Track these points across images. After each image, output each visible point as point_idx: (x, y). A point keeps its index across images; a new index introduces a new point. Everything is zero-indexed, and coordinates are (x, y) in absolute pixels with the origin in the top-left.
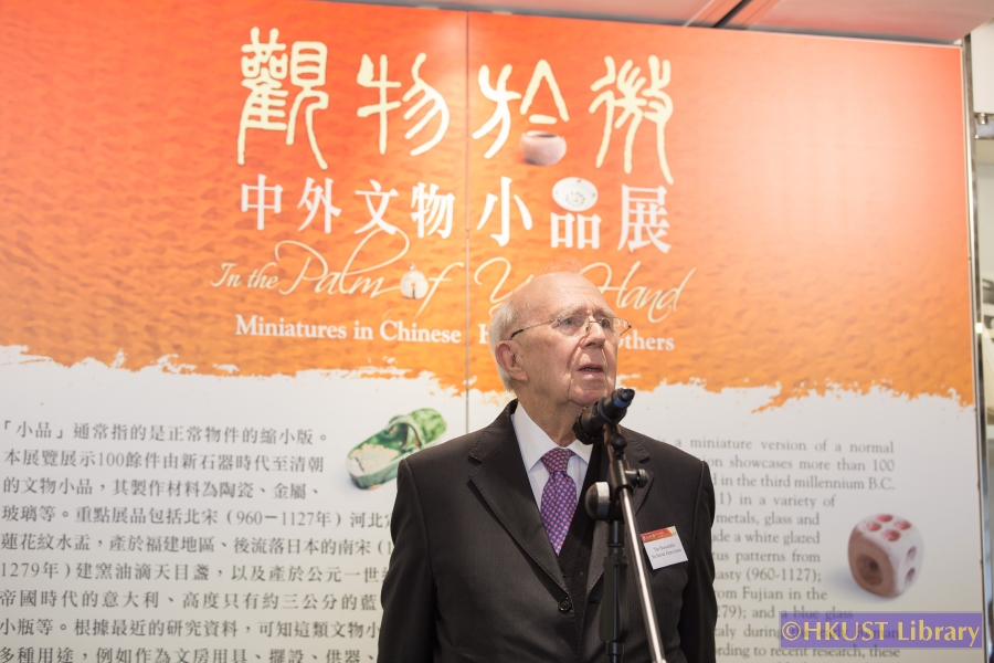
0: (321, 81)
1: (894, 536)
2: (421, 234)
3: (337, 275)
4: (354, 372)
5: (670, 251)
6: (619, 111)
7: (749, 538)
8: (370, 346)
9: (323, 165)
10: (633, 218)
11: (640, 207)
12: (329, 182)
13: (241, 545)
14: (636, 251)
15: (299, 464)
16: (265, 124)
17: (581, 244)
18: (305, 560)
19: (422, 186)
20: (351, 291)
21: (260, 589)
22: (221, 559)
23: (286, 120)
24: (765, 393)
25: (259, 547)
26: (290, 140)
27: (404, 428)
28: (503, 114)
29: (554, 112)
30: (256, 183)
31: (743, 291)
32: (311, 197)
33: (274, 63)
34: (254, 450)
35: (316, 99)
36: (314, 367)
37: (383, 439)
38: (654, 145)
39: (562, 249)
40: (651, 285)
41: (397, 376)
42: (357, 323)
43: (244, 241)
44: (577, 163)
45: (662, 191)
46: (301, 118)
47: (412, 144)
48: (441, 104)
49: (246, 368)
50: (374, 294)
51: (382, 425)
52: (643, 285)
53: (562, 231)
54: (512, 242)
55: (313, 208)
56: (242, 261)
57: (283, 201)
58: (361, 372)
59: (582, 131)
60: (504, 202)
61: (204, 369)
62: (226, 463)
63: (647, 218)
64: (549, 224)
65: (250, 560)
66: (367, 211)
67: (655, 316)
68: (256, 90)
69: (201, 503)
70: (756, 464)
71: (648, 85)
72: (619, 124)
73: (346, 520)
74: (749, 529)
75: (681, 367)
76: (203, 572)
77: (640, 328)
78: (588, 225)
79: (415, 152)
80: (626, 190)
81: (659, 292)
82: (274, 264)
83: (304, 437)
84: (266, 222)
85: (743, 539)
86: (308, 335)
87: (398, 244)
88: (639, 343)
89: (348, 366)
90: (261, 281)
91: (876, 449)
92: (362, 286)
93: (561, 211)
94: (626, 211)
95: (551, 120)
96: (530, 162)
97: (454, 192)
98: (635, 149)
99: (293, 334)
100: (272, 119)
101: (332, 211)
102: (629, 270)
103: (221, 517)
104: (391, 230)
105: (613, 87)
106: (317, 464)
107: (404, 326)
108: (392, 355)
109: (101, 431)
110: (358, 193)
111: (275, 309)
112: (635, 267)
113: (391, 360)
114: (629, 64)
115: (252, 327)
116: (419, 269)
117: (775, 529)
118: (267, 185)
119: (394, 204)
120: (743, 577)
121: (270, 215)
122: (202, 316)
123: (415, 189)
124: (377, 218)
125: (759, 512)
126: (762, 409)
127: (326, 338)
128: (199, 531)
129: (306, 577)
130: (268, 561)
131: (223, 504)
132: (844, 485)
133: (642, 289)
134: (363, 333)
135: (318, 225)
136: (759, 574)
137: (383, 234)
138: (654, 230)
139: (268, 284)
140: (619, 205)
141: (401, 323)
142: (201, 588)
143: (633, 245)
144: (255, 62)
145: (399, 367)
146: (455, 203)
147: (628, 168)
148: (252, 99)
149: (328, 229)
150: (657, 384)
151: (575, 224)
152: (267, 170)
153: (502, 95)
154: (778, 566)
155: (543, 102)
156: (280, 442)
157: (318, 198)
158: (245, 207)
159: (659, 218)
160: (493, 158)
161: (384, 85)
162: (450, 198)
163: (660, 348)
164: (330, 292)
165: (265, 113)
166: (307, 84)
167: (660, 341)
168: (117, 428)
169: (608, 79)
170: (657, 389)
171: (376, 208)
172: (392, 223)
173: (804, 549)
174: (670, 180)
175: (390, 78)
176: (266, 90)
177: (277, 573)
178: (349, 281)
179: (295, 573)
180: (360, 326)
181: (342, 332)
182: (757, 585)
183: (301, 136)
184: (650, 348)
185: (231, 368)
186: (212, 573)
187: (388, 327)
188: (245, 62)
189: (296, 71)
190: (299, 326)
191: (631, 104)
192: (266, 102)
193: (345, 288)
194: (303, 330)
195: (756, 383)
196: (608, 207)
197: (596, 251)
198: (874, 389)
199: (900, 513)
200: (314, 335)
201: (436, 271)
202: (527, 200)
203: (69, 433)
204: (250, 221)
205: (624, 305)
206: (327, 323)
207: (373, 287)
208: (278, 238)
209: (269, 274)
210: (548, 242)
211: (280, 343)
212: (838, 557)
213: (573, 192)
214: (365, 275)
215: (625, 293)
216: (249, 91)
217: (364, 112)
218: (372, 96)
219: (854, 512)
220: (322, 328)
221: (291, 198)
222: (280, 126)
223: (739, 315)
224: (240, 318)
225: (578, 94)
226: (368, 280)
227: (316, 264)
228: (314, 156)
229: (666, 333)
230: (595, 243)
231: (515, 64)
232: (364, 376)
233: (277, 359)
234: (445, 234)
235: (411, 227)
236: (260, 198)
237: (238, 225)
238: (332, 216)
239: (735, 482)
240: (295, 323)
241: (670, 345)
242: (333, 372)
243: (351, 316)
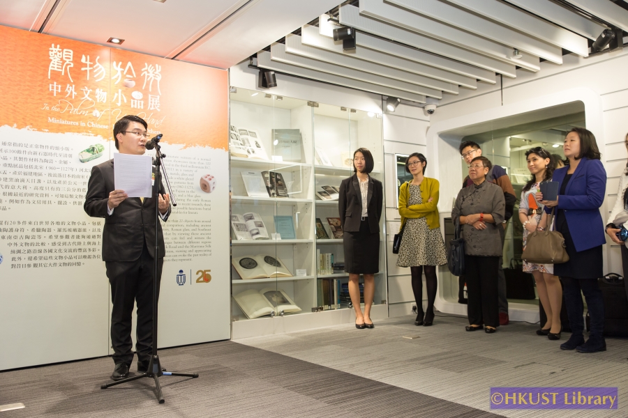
0: (71, 60)
1: (210, 179)
2: (98, 101)
3: (76, 109)
4: (80, 134)
5: (160, 111)
6: (148, 76)
7: (178, 179)
8: (85, 128)
9: (72, 81)
11: (153, 100)
12: (74, 86)
13: (50, 175)
15: (66, 156)
16: (56, 69)
17: (139, 107)
18: (67, 179)
20: (80, 114)
21: (55, 186)
22: (44, 178)
24: (182, 146)
25: (55, 175)
26: (63, 74)
27: (93, 148)
28: (119, 73)
29: (132, 75)
30: (53, 84)
31: (177, 122)
32: (69, 89)
33: (58, 54)
34: (53, 151)
35: (70, 64)
37: (88, 151)
38: (157, 85)
39: (134, 108)
41: (92, 136)
42: (81, 122)
43: (51, 99)
44: (138, 88)
45: (158, 97)
46: (66, 69)
47: (96, 79)
48: (103, 69)
49: (51, 130)
50: (86, 115)
51: (88, 147)
53: (134, 104)
54: (121, 105)
55: (69, 92)
56: (50, 103)
57: (61, 89)
58: (83, 133)
59: (139, 81)
60: (119, 95)
61: (39, 130)
62: (45, 154)
63: (155, 103)
64: (131, 102)
65: (52, 179)
66: (84, 94)
67: (156, 126)
68: (53, 60)
69: (39, 164)
70: (179, 162)
71: (156, 71)
72: (149, 79)
73: (78, 170)
74: (177, 176)
76: (39, 181)
77: (153, 128)
78: (141, 103)
79: (97, 81)
80: (150, 96)
81: (157, 120)
82: (59, 105)
83: (67, 149)
84: (56, 94)
85: (176, 178)
86: (68, 124)
87: (92, 103)
88: (152, 132)
89: (79, 132)
90: (55, 109)
91: (207, 160)
92: (83, 113)
93: (134, 99)
94: (150, 101)
95: (131, 77)
96: (126, 86)
98: (152, 86)
99: (64, 123)
100: (58, 68)
101: (74, 93)
102: (150, 114)
103: (44, 167)
104: (90, 99)
105: (147, 70)
106: (71, 156)
107: (94, 123)
108: (90, 130)
109: (10, 144)
110: (81, 89)
111: (59, 116)
112: (152, 114)
113: (90, 132)
114: (151, 65)
115: (52, 120)
116: (97, 110)
117: (183, 177)
118: (57, 85)
119: (91, 93)
120: (176, 187)
121: (58, 93)
122: (39, 117)
123: (97, 90)
124: (86, 96)
126: (181, 149)
127: (73, 125)
128: (38, 171)
129: (68, 183)
130: (57, 179)
131: (45, 164)
132: (199, 167)
133: (154, 119)
134: (83, 124)
135: (71, 96)
136: (180, 187)
137: (88, 100)
138: (157, 106)
139: (58, 110)
140: (148, 99)
142: (39, 185)
143: (151, 109)
144: (53, 53)
145: (92, 133)
147: (150, 90)
148: (52, 62)
149: (73, 98)
151: (137, 102)
152: (57, 81)
153: (119, 69)
154: (184, 185)
155: (130, 72)
156: (60, 150)
157: (71, 89)
158: (50, 90)
159: (158, 103)
160: (117, 84)
161: (88, 63)
162: (106, 93)
164: (74, 113)
165: (56, 66)
166: (68, 60)
167: (158, 132)
168: (14, 144)
169: (146, 68)
171: (86, 93)
173: (190, 182)
174: (160, 94)
175: (90, 61)
176: (56, 60)
177: (60, 182)
178: (79, 111)
179: (64, 182)
181: (77, 124)
182: (179, 189)
183: (66, 73)
185: (47, 130)
186: (42, 182)
187: (90, 123)
188: (50, 53)
189: (64, 56)
191: (151, 75)
192: (56, 63)
193: (78, 113)
194: (67, 122)
195: (180, 143)
196: (145, 99)
198: (207, 146)
199: (212, 174)
200: (70, 124)
201: (102, 111)
202: (125, 95)
203: (1, 144)
204: (52, 94)
206: (73, 121)
207: (86, 113)
208: (60, 99)
209: (57, 107)
210: (130, 106)
211: (60, 125)
212: (198, 184)
213: (137, 95)
215: (149, 120)
216: (51, 60)
217: (83, 69)
218: (85, 65)
219: (201, 174)
221: (63, 89)
222: (60, 70)
223: (176, 127)
224: (49, 118)
225: (138, 71)
226: (84, 111)
227: (70, 106)
228: (69, 79)
229: (159, 130)
230: (142, 107)
231: (123, 62)
232: (83, 135)
233: (59, 129)
234: (104, 102)
235: (95, 99)
236: (55, 88)
237: (48, 94)
239: (175, 166)
240: (64, 121)
242: (75, 133)
243: (79, 120)
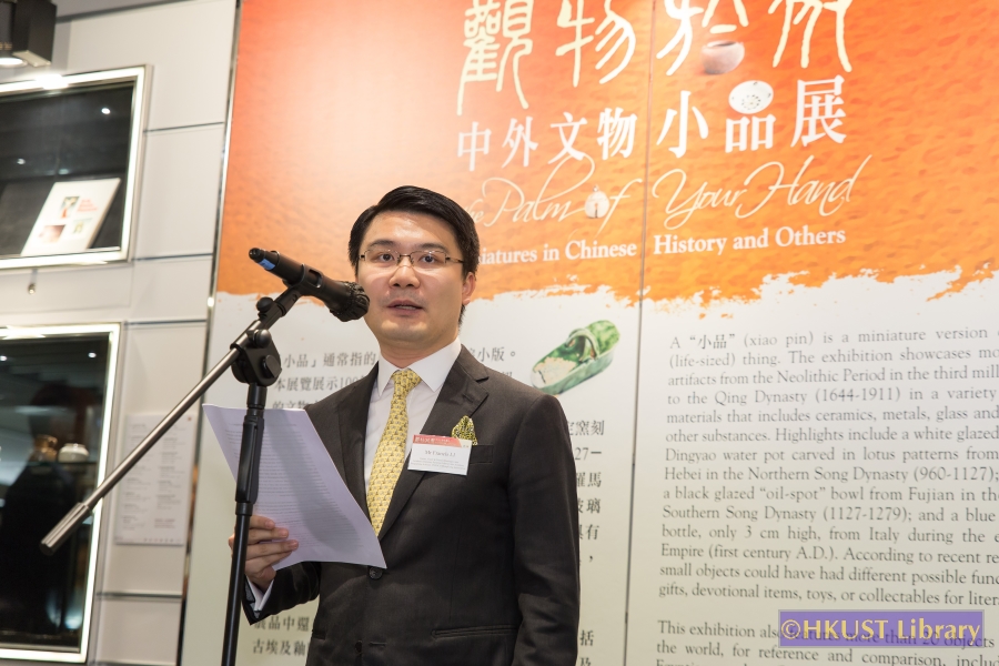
0: (527, 29)
2: (605, 156)
3: (531, 204)
4: (541, 292)
5: (845, 141)
6: (798, 7)
7: (918, 435)
8: (556, 266)
9: (525, 105)
10: (808, 112)
11: (816, 100)
12: (529, 120)
14: (809, 145)
16: (481, 77)
17: (755, 147)
19: (608, 111)
20: (543, 217)
23: (496, 70)
24: (942, 279)
26: (499, 87)
27: (582, 339)
28: (685, 30)
29: (734, 19)
30: (470, 130)
31: (922, 172)
32: (514, 135)
33: (490, 21)
35: (522, 47)
36: (508, 290)
37: (563, 352)
38: (833, 34)
39: (737, 153)
40: (823, 178)
41: (578, 292)
42: (546, 246)
43: (459, 183)
44: (756, 66)
45: (839, 81)
46: (508, 66)
47: (601, 73)
48: (629, 32)
50: (562, 217)
51: (562, 338)
52: (815, 179)
53: (737, 135)
54: (689, 153)
55: (515, 146)
57: (491, 143)
58: (547, 291)
59: (761, 34)
60: (684, 118)
63: (822, 111)
64: (724, 130)
66: (560, 141)
67: (826, 210)
68: (475, 48)
70: (929, 355)
72: (798, 20)
74: (919, 425)
75: (852, 259)
77: (810, 223)
78: (762, 125)
79: (603, 81)
80: (801, 85)
81: (832, 184)
82: (481, 200)
83: (498, 355)
84: (476, 164)
85: (912, 436)
86: (505, 261)
87: (585, 168)
88: (809, 238)
89: (536, 287)
92: (552, 212)
93: (736, 115)
94: (801, 106)
95: (730, 28)
96: (710, 72)
97: (636, 112)
98: (814, 43)
99: (493, 262)
100: (486, 71)
101: (531, 145)
102: (802, 165)
104: (579, 156)
107: (587, 245)
108: (575, 273)
109: (343, 359)
110: (553, 126)
112: (807, 163)
113: (573, 278)
116: (602, 189)
117: (948, 425)
118: (479, 130)
119: (584, 132)
120: (910, 477)
121: (480, 159)
123: (602, 115)
124: (568, 147)
125: (931, 407)
126: (938, 296)
127: (520, 263)
133: (815, 183)
134: (551, 255)
135: (518, 160)
136: (928, 473)
137: (573, 160)
138: (829, 121)
140: (794, 101)
141: (583, 242)
143: (806, 140)
144: (475, 23)
145: (580, 283)
146: (637, 122)
147: (805, 62)
148: (471, 56)
149: (526, 163)
150: (826, 278)
151: (750, 127)
152: (480, 117)
153: (686, 13)
154: (950, 465)
155: (725, 10)
157: (520, 136)
158: (461, 152)
159: (835, 109)
160: (674, 74)
161: (579, 23)
162: (633, 118)
163: (830, 241)
164: (525, 220)
165: (480, 66)
166: (515, 34)
167: (831, 234)
168: (355, 355)
170: (826, 285)
171: (568, 137)
172: (580, 150)
173: (981, 445)
174: (848, 67)
175: (586, 15)
176: (482, 46)
178: (541, 208)
180: (549, 248)
182: (924, 485)
184: (820, 242)
187: (573, 247)
188: (468, 25)
189: (507, 24)
190: (498, 253)
192: (482, 57)
193: (537, 215)
194: (501, 256)
195: (933, 269)
196: (783, 107)
197: (770, 151)
200: (510, 261)
201: (617, 190)
202: (704, 109)
203: (320, 362)
204: (464, 165)
205: (795, 201)
206: (521, 248)
207: (562, 211)
208: (485, 177)
209: (476, 210)
210: (723, 147)
213: (752, 95)
214: (555, 201)
215: (797, 189)
216: (469, 50)
217: (562, 50)
218: (569, 35)
220: (516, 254)
221: (497, 139)
222: (492, 76)
223: (917, 198)
226: (558, 205)
227: (516, 196)
228: (518, 97)
229: (837, 226)
230: (769, 143)
232: (550, 294)
234: (626, 153)
235: (595, 151)
236: (473, 142)
237: (455, 170)
238: (531, 150)
239: (905, 375)
240: (495, 252)
241: (841, 236)
242: (524, 293)
243: (542, 240)
